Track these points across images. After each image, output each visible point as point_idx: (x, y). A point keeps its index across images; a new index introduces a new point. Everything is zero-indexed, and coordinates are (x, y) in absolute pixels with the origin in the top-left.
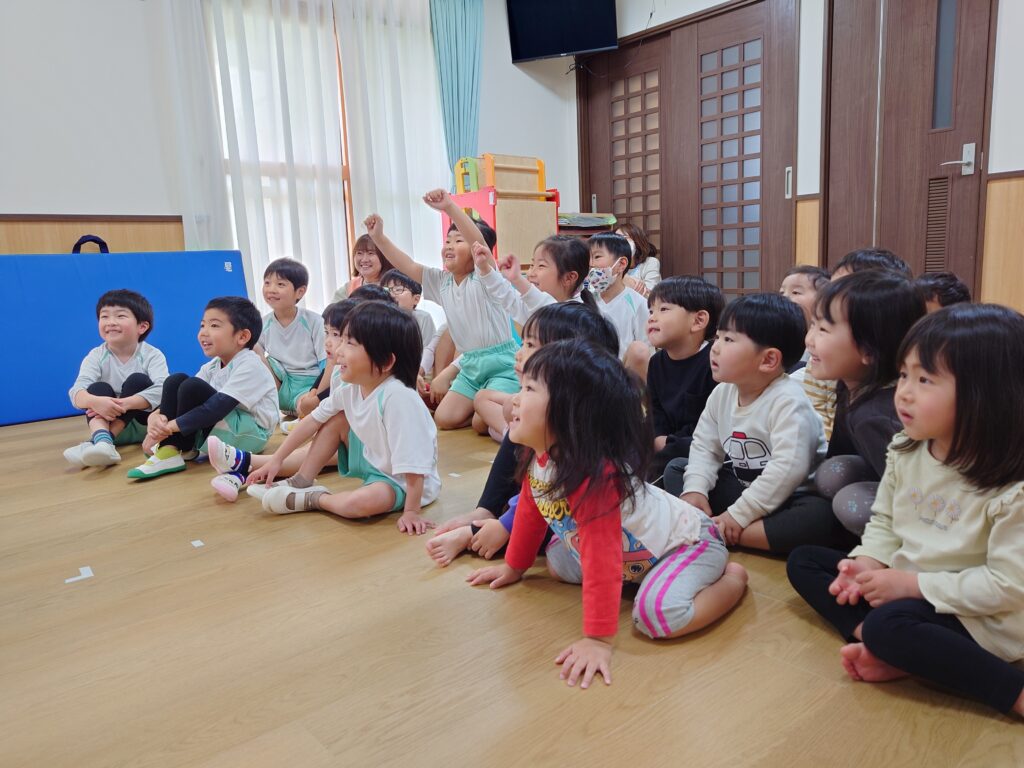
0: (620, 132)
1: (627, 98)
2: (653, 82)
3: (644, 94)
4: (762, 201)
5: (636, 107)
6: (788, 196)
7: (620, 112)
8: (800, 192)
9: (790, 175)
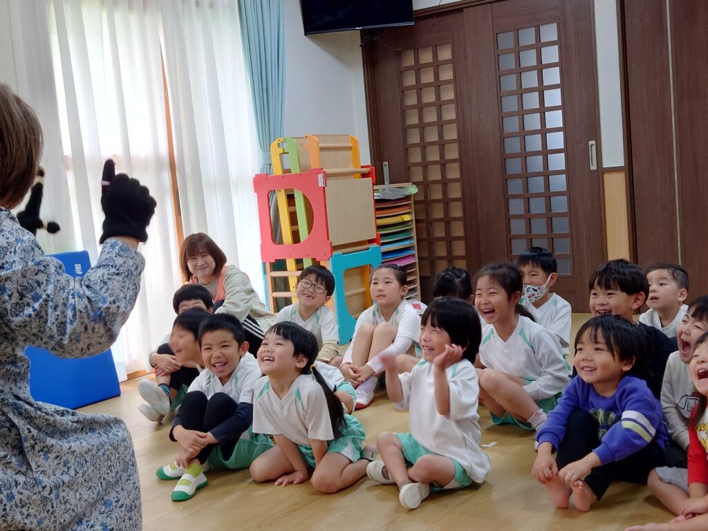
0: (412, 100)
1: (418, 68)
2: (446, 54)
3: (436, 66)
4: (568, 171)
5: (428, 77)
6: (594, 167)
7: (410, 80)
8: (606, 165)
9: (594, 148)
